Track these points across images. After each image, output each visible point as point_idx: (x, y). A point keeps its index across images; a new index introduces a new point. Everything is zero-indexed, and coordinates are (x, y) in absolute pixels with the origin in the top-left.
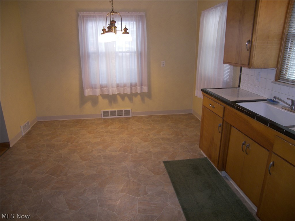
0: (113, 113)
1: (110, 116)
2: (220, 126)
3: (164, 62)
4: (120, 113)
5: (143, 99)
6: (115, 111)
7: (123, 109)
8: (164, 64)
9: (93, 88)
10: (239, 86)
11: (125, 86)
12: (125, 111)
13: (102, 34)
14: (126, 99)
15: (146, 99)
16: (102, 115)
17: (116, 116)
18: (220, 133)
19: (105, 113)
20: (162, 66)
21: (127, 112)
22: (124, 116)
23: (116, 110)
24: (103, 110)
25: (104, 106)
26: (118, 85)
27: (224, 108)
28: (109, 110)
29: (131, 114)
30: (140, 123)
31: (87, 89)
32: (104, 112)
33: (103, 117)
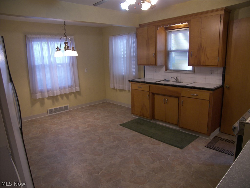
0: (56, 110)
1: (55, 113)
2: (148, 96)
3: (87, 69)
4: (61, 109)
5: (76, 97)
6: (57, 109)
7: (63, 106)
8: (87, 70)
9: (42, 92)
10: (144, 77)
11: (65, 88)
12: (65, 107)
13: (57, 51)
14: (65, 98)
15: (78, 96)
16: (48, 113)
17: (58, 112)
18: (149, 100)
19: (51, 111)
20: (86, 72)
21: (66, 108)
22: (64, 111)
23: (59, 107)
24: (48, 109)
25: (49, 105)
26: (60, 88)
27: (150, 86)
28: (53, 108)
29: (69, 108)
30: (80, 113)
31: (38, 93)
32: (49, 110)
33: (49, 115)
